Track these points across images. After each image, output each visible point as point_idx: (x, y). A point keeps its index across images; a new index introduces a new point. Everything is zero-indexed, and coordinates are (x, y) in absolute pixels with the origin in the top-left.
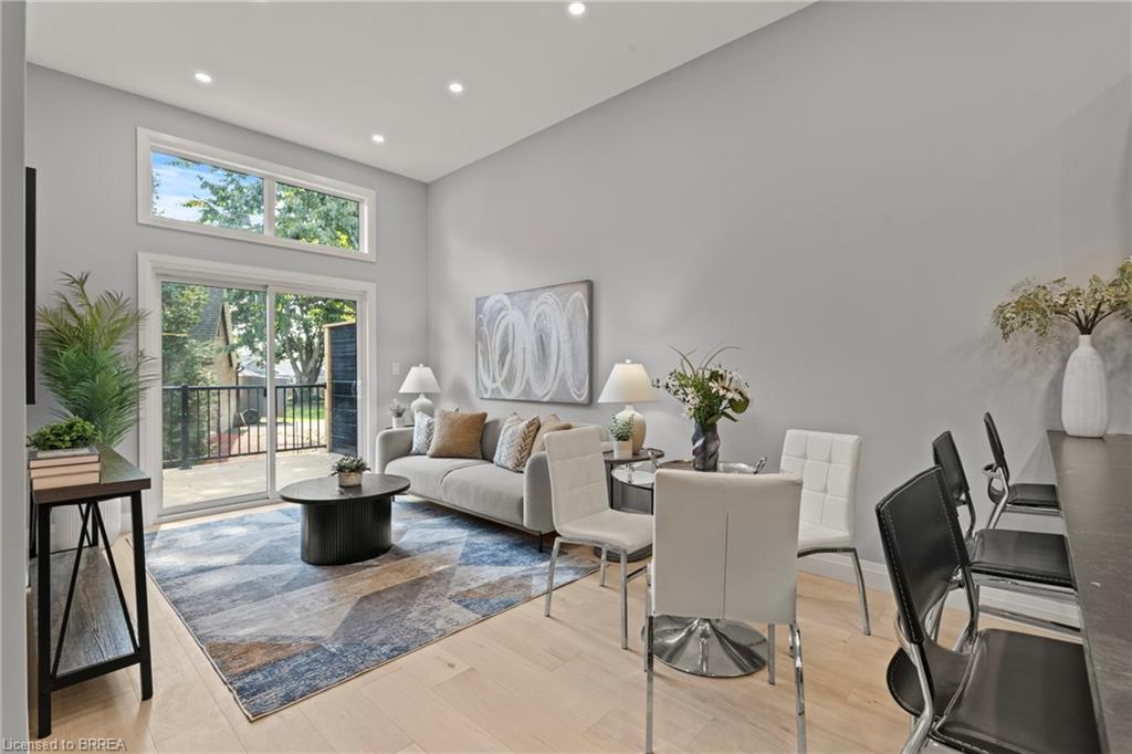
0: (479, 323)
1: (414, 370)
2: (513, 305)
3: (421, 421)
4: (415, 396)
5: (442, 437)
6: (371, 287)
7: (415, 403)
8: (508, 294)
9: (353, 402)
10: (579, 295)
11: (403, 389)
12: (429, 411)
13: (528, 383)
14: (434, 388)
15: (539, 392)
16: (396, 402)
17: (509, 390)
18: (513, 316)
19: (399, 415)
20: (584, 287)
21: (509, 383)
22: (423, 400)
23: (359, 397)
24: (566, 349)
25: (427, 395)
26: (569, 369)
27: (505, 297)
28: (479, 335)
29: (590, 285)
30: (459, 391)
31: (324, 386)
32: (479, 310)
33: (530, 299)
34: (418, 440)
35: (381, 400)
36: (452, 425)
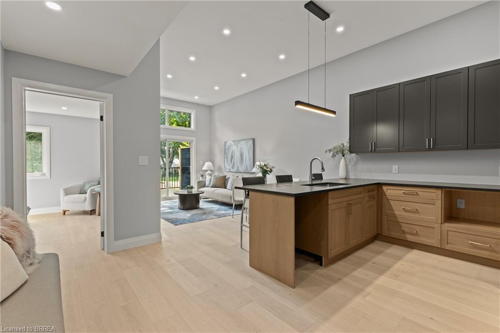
0: (225, 149)
1: (206, 163)
2: (234, 144)
3: (208, 178)
4: (207, 171)
5: (214, 182)
6: (194, 139)
7: (207, 173)
8: (233, 141)
9: (189, 173)
10: (251, 142)
11: (204, 169)
12: (211, 175)
13: (238, 167)
14: (213, 168)
15: (241, 170)
16: (201, 172)
17: (233, 169)
18: (234, 148)
19: (202, 176)
20: (252, 140)
21: (233, 167)
22: (209, 172)
23: (191, 171)
24: (247, 157)
25: (210, 171)
26: (248, 163)
27: (232, 142)
28: (225, 153)
29: (254, 140)
30: (220, 169)
31: (179, 168)
32: (225, 146)
33: (239, 143)
34: (207, 183)
35: (197, 172)
36: (216, 179)
